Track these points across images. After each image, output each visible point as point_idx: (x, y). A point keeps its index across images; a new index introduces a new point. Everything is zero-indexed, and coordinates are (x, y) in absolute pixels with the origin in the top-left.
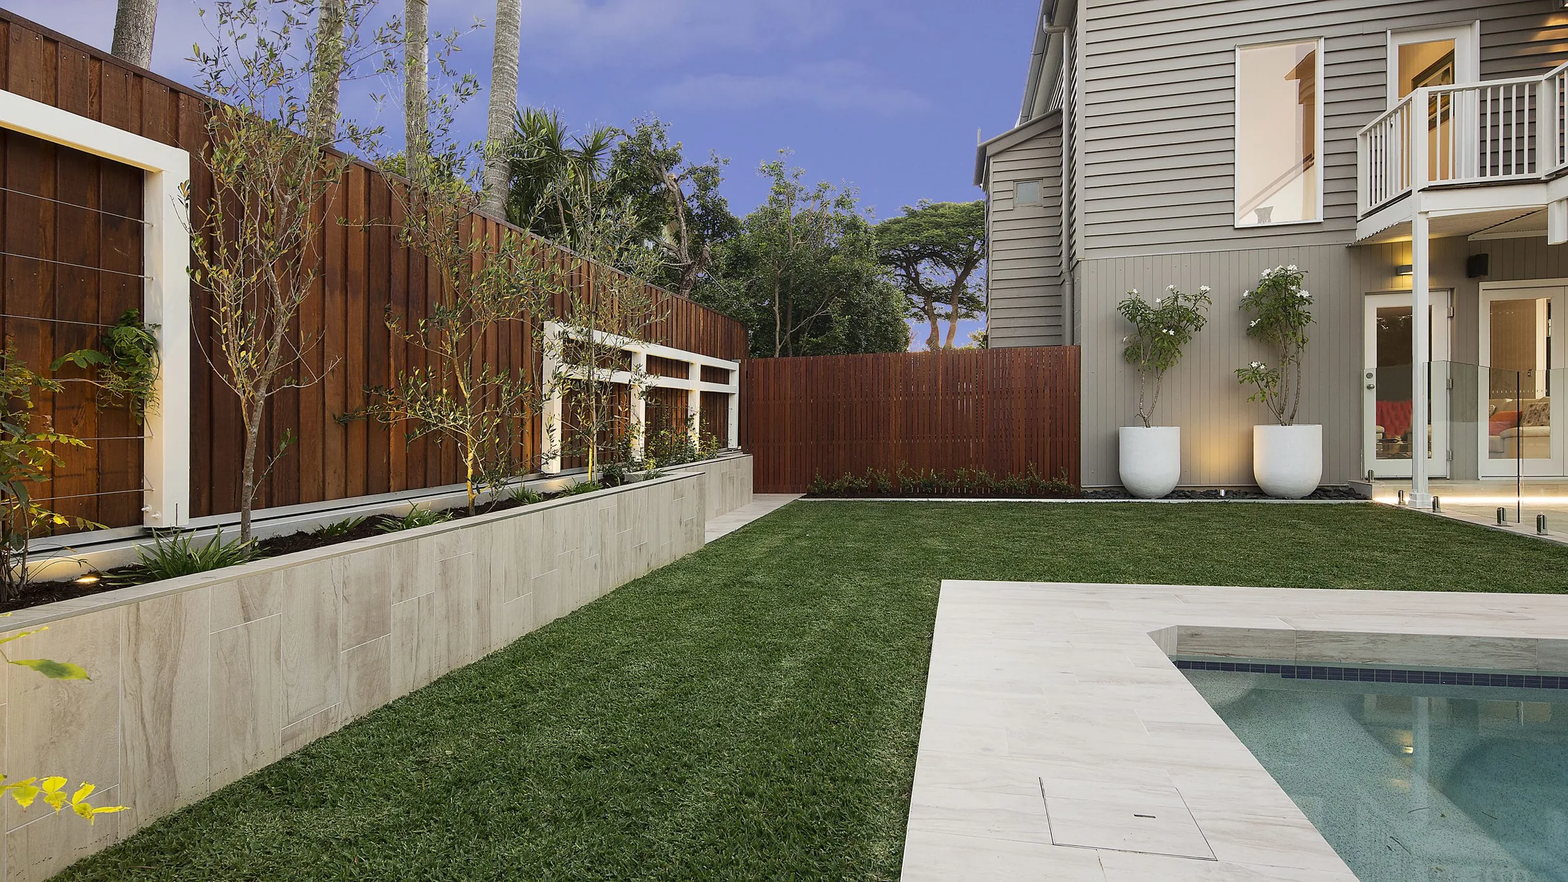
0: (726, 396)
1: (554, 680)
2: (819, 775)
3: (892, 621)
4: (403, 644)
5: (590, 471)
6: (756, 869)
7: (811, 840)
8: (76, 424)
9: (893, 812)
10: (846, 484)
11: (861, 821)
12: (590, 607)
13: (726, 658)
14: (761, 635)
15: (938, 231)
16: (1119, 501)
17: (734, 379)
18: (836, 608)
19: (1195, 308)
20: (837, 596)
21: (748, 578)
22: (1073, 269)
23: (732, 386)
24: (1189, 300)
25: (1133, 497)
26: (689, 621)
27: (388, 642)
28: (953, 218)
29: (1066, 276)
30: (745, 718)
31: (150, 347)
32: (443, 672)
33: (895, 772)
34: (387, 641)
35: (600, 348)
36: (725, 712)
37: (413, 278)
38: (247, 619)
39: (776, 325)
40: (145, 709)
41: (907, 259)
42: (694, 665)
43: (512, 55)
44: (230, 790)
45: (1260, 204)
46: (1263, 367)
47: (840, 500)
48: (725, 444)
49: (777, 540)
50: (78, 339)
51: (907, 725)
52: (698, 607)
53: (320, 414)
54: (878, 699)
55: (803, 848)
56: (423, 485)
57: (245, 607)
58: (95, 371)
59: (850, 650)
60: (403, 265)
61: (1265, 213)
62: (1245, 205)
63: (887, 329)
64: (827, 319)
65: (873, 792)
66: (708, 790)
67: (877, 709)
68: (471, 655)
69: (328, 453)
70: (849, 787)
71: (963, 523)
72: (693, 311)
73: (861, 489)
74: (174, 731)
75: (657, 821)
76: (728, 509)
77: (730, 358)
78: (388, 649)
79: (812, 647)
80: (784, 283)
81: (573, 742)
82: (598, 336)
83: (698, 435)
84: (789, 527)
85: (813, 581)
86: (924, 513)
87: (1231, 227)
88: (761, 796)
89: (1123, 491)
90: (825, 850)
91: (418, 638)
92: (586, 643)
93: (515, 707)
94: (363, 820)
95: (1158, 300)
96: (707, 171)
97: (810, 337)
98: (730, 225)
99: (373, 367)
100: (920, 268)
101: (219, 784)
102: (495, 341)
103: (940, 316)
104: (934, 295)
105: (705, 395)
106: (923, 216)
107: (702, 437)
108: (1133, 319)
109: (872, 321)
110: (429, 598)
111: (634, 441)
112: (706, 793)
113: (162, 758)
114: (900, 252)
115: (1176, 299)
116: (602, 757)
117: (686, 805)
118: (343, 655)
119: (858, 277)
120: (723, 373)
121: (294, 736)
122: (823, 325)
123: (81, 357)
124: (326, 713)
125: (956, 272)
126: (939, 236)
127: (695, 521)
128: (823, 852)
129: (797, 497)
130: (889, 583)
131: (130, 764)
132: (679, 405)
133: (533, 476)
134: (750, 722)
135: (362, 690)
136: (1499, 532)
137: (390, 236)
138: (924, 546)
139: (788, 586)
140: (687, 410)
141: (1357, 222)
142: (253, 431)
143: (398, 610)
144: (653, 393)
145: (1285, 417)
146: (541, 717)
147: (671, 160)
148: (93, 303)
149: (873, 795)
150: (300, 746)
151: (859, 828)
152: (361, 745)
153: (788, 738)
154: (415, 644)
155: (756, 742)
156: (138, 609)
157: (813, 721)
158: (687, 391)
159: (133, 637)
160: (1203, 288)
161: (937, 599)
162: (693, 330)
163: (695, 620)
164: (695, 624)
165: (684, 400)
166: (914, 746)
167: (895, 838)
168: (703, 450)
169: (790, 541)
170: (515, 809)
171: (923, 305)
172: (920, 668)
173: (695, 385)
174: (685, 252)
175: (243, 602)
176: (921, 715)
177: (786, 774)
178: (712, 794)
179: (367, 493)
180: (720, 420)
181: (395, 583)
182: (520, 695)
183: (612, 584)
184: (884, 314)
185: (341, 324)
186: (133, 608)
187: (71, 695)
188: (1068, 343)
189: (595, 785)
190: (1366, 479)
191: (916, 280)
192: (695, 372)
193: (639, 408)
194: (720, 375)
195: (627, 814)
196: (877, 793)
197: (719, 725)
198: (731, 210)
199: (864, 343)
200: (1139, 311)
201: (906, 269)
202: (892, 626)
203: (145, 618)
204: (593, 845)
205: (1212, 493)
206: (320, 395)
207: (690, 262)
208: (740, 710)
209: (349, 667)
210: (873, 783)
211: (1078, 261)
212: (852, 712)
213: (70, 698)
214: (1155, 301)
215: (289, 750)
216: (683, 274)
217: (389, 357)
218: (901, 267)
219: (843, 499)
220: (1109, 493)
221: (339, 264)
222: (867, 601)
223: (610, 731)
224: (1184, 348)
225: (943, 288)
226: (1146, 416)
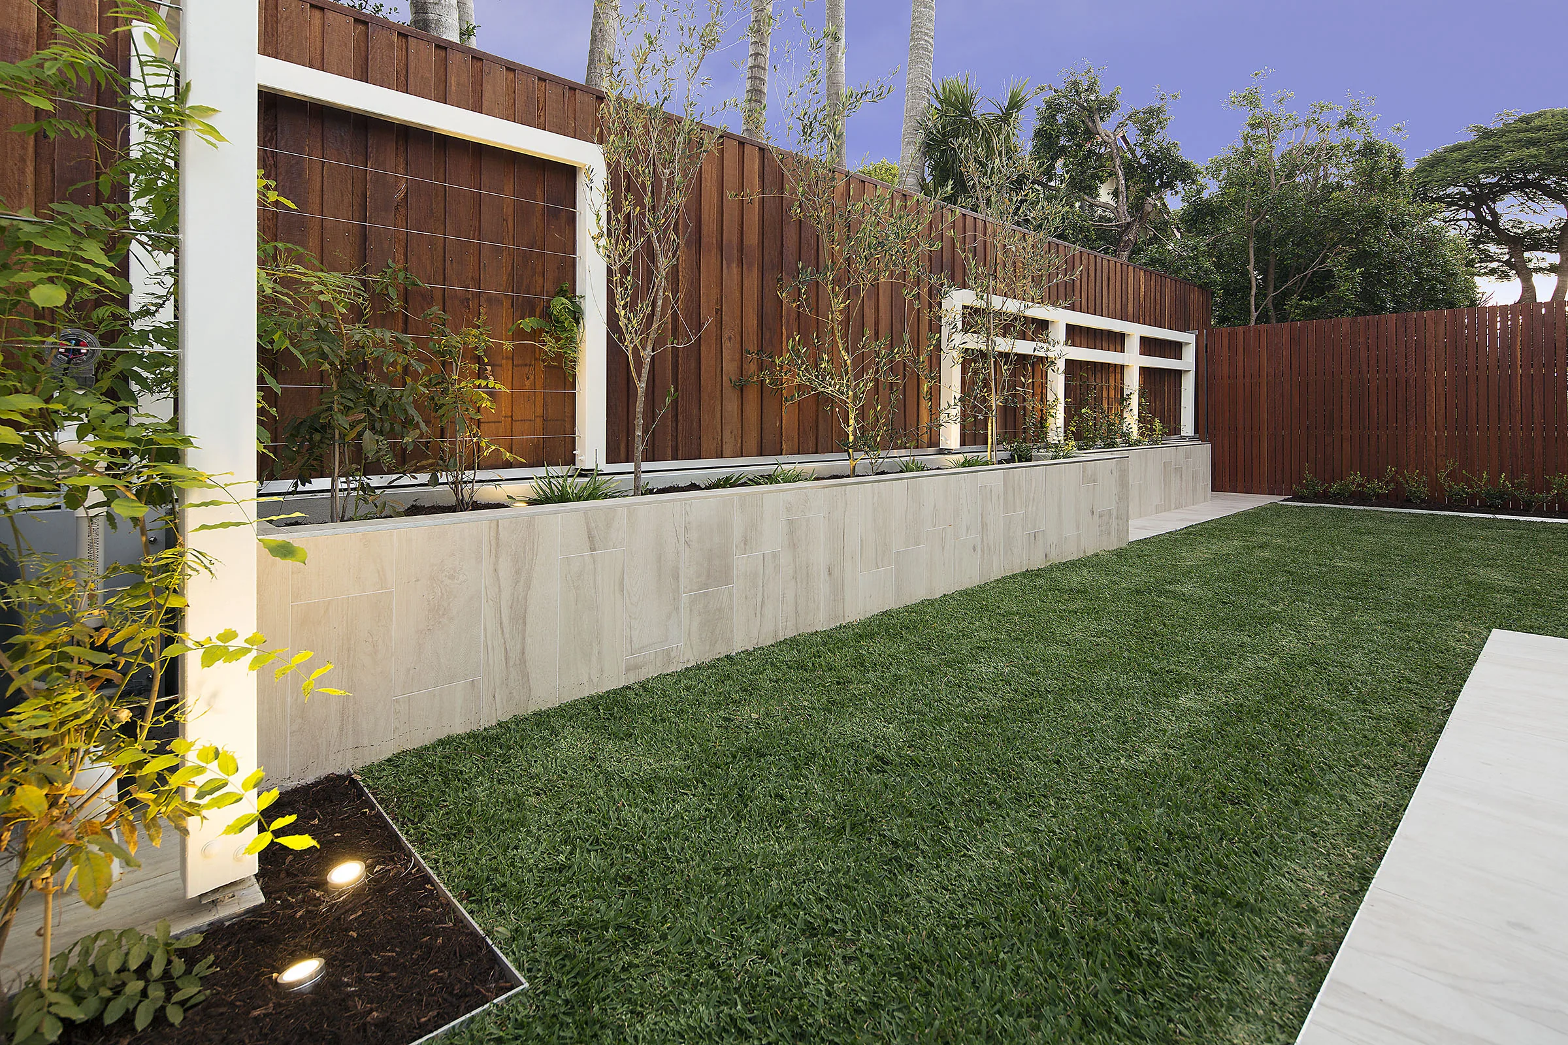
0: (1178, 374)
1: (891, 664)
2: (1179, 875)
3: (1381, 674)
4: (746, 597)
5: (989, 450)
6: (1029, 987)
7: (1129, 975)
8: (528, 378)
9: (1291, 978)
10: (1353, 488)
11: (1224, 974)
12: (965, 593)
13: (1101, 679)
14: (1163, 659)
15: (1533, 151)
17: (1189, 354)
18: (1291, 642)
20: (1297, 627)
21: (1172, 587)
23: (1187, 361)
26: (1072, 625)
27: (731, 594)
28: (1559, 129)
30: (1098, 761)
31: (577, 316)
32: (790, 634)
33: (1315, 911)
34: (729, 592)
35: (999, 314)
36: (1074, 746)
37: (804, 248)
38: (593, 549)
39: (1251, 289)
40: (503, 615)
41: (1476, 197)
42: (1056, 679)
43: (927, 29)
44: (573, 705)
47: (1341, 506)
48: (1177, 430)
49: (1230, 547)
50: (528, 308)
51: (1362, 839)
52: (1090, 612)
53: (719, 379)
54: (1319, 784)
55: (1111, 981)
56: (814, 450)
57: (591, 537)
58: (535, 334)
59: (1292, 703)
60: (795, 238)
63: (1433, 288)
64: (1328, 274)
65: (1263, 932)
66: (1007, 845)
67: (1312, 799)
68: (821, 621)
69: (725, 414)
70: (1222, 910)
71: (1555, 553)
72: (1131, 274)
73: (1378, 496)
74: (528, 641)
75: (926, 866)
76: (1173, 506)
77: (1184, 329)
78: (731, 600)
79: (1234, 687)
80: (1262, 236)
81: (878, 737)
82: (997, 302)
83: (1136, 417)
84: (1252, 533)
85: (1267, 602)
86: (1483, 533)
88: (1076, 879)
90: (1146, 999)
91: (763, 594)
92: (942, 631)
93: (838, 683)
94: (650, 764)
96: (1152, 112)
97: (1300, 300)
98: (1183, 172)
99: (767, 335)
100: (1499, 207)
101: (569, 696)
102: (889, 308)
103: (1538, 270)
104: (1528, 241)
105: (1145, 372)
106: (1502, 133)
107: (1141, 419)
109: (1405, 274)
110: (775, 555)
111: (1051, 420)
112: (1002, 847)
113: (518, 662)
114: (1465, 189)
116: (901, 764)
117: (970, 856)
118: (685, 597)
119: (1377, 218)
120: (1173, 347)
121: (637, 667)
122: (1322, 283)
123: (528, 324)
124: (668, 651)
126: (1534, 156)
127: (1114, 513)
128: (1142, 1001)
129: (1277, 499)
130: (1392, 622)
131: (491, 662)
132: (1112, 383)
133: (931, 450)
134: (1102, 768)
135: (704, 636)
137: (782, 208)
138: (1471, 578)
139: (1227, 603)
140: (1122, 389)
142: (641, 386)
143: (741, 563)
144: (1072, 366)
146: (858, 701)
147: (1106, 108)
148: (540, 281)
149: (1260, 936)
150: (642, 678)
151: (1216, 984)
152: (688, 689)
153: (1150, 806)
154: (759, 600)
155: (1101, 798)
156: (498, 526)
157: (1197, 790)
158: (1122, 367)
159: (493, 551)
161: (1476, 657)
162: (1131, 297)
163: (1079, 625)
164: (1079, 631)
165: (1118, 376)
166: (1365, 878)
167: (1280, 1026)
168: (1142, 434)
169: (1249, 550)
170: (782, 798)
171: (1506, 257)
172: (1414, 754)
173: (1133, 360)
174: (1123, 209)
175: (589, 532)
176: (1394, 829)
177: (1126, 856)
178: (1009, 852)
179: (761, 454)
180: (1169, 402)
181: (737, 535)
182: (852, 674)
183: (996, 572)
184: (1427, 266)
185: (738, 294)
186: (494, 525)
187: (444, 591)
189: (877, 795)
191: (1494, 224)
192: (1133, 344)
193: (1057, 383)
194: (1173, 350)
195: (895, 844)
196: (1269, 935)
197: (1058, 762)
198: (1184, 154)
199: (1390, 305)
201: (1476, 210)
202: (1380, 681)
203: (503, 534)
204: (838, 871)
206: (719, 361)
207: (1129, 219)
208: (1095, 750)
209: (691, 610)
210: (1268, 916)
212: (1267, 793)
213: (442, 594)
215: (631, 679)
216: (1121, 234)
217: (782, 326)
218: (1468, 208)
219: (1346, 507)
221: (735, 239)
222: (1344, 641)
223: (923, 735)
225: (1545, 230)
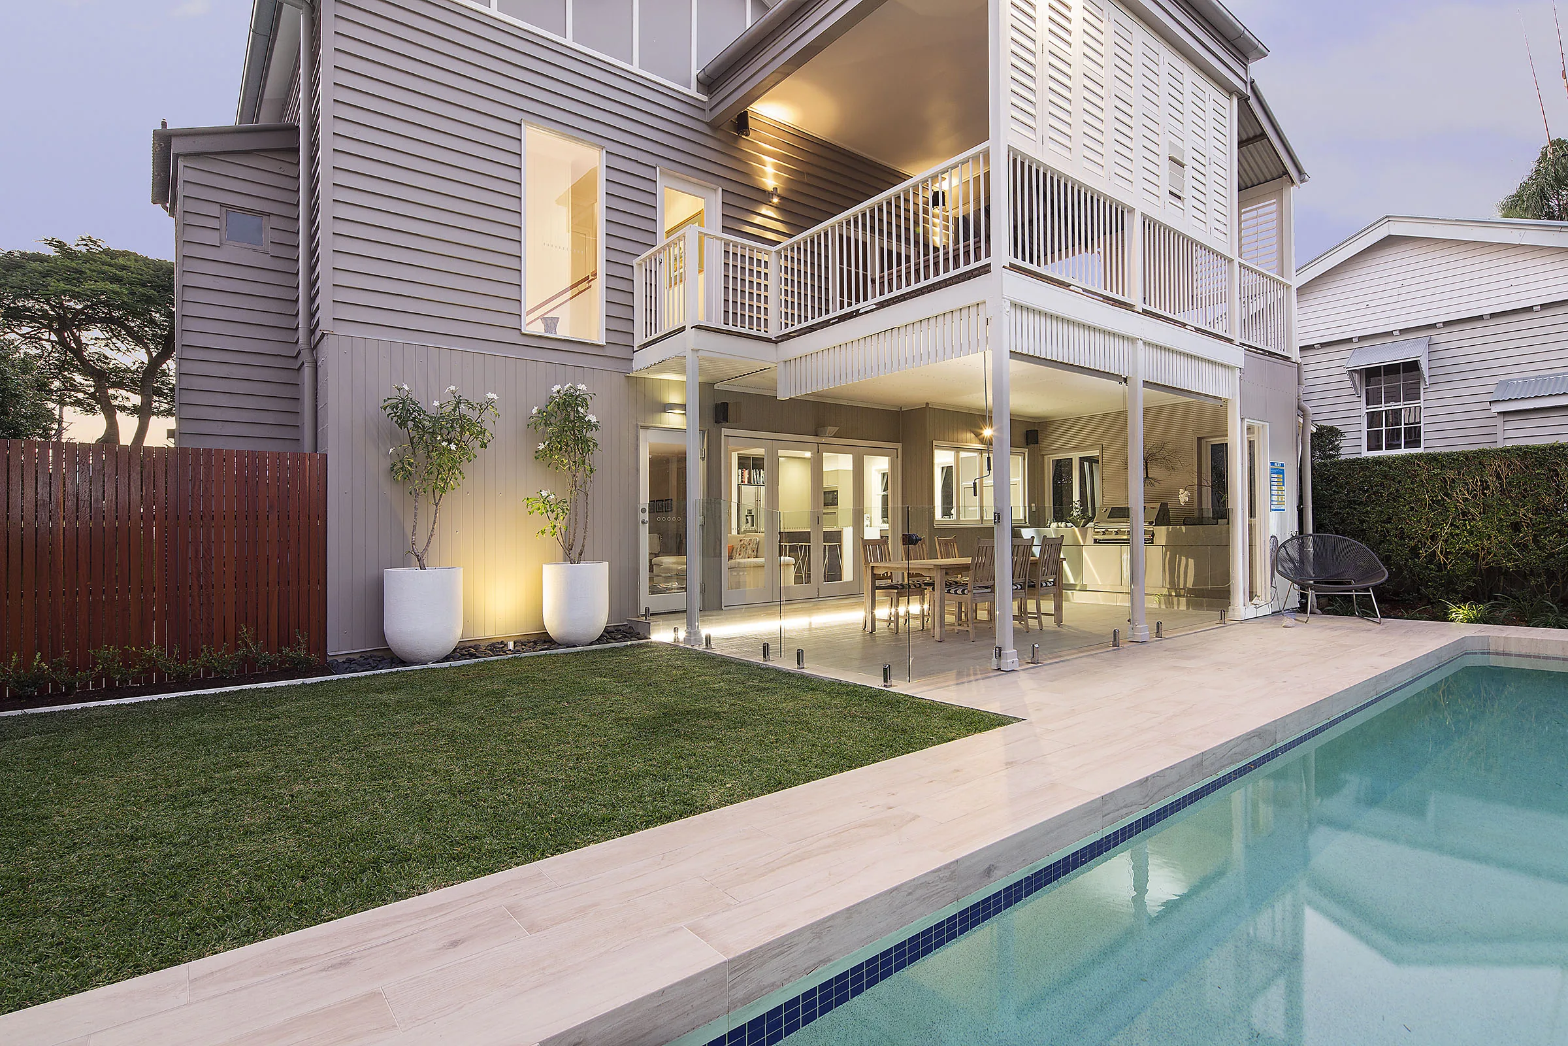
15: (116, 287)
16: (383, 671)
19: (479, 420)
22: (316, 346)
24: (472, 407)
25: (403, 663)
29: (306, 357)
41: (59, 318)
45: (548, 312)
46: (552, 497)
61: (551, 323)
62: (533, 310)
87: (518, 331)
89: (387, 656)
95: (436, 403)
100: (84, 336)
103: (123, 408)
104: (113, 378)
106: (86, 259)
108: (402, 424)
114: (46, 307)
115: (457, 406)
125: (149, 353)
136: (768, 669)
141: (634, 352)
145: (574, 554)
160: (490, 395)
171: (92, 390)
188: (307, 447)
190: (642, 615)
191: (78, 353)
200: (411, 414)
205: (497, 647)
211: (323, 335)
214: (434, 405)
218: (50, 329)
220: (370, 661)
224: (466, 467)
226: (420, 555)
